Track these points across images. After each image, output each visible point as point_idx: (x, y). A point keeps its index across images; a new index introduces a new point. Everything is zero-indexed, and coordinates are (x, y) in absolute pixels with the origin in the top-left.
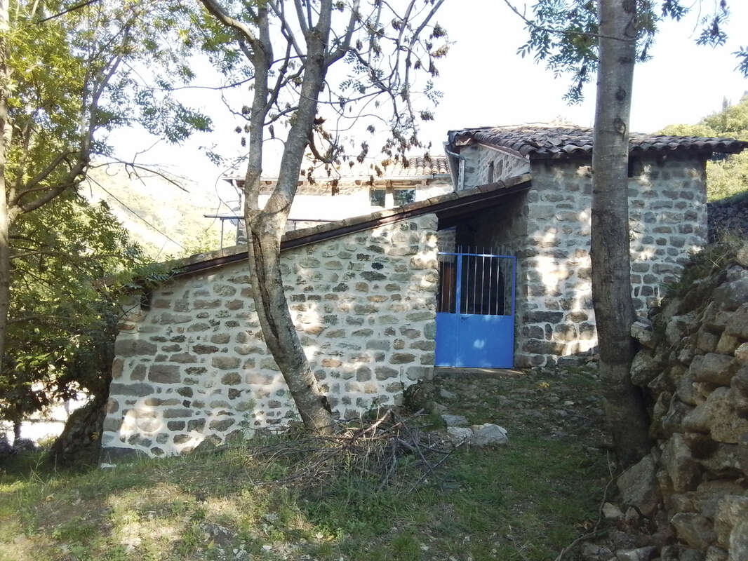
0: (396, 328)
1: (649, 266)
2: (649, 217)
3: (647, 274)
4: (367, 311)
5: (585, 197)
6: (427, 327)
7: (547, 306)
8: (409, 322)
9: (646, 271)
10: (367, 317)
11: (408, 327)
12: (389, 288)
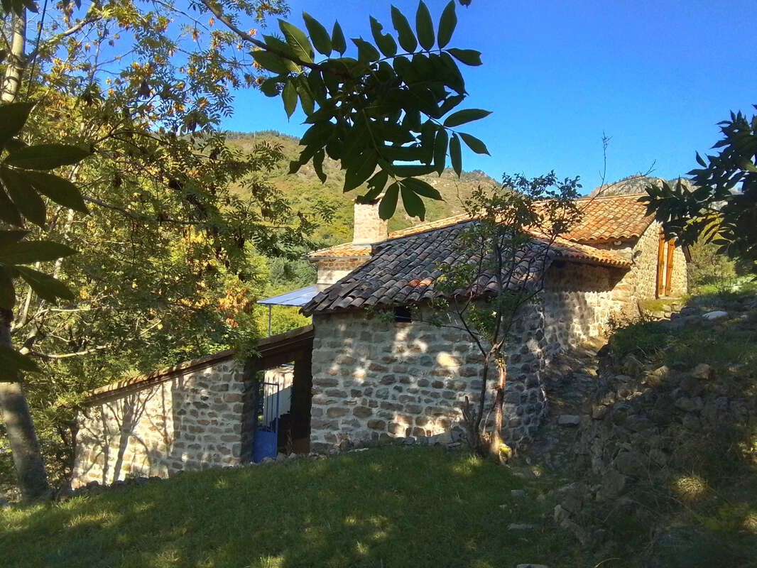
0: (215, 445)
1: (422, 408)
2: (425, 361)
3: (419, 415)
4: (196, 431)
5: (361, 343)
6: (234, 447)
7: (326, 438)
8: (222, 442)
9: (419, 413)
10: (197, 435)
11: (222, 446)
12: (211, 415)
